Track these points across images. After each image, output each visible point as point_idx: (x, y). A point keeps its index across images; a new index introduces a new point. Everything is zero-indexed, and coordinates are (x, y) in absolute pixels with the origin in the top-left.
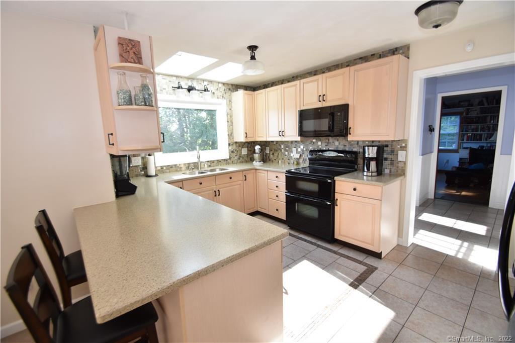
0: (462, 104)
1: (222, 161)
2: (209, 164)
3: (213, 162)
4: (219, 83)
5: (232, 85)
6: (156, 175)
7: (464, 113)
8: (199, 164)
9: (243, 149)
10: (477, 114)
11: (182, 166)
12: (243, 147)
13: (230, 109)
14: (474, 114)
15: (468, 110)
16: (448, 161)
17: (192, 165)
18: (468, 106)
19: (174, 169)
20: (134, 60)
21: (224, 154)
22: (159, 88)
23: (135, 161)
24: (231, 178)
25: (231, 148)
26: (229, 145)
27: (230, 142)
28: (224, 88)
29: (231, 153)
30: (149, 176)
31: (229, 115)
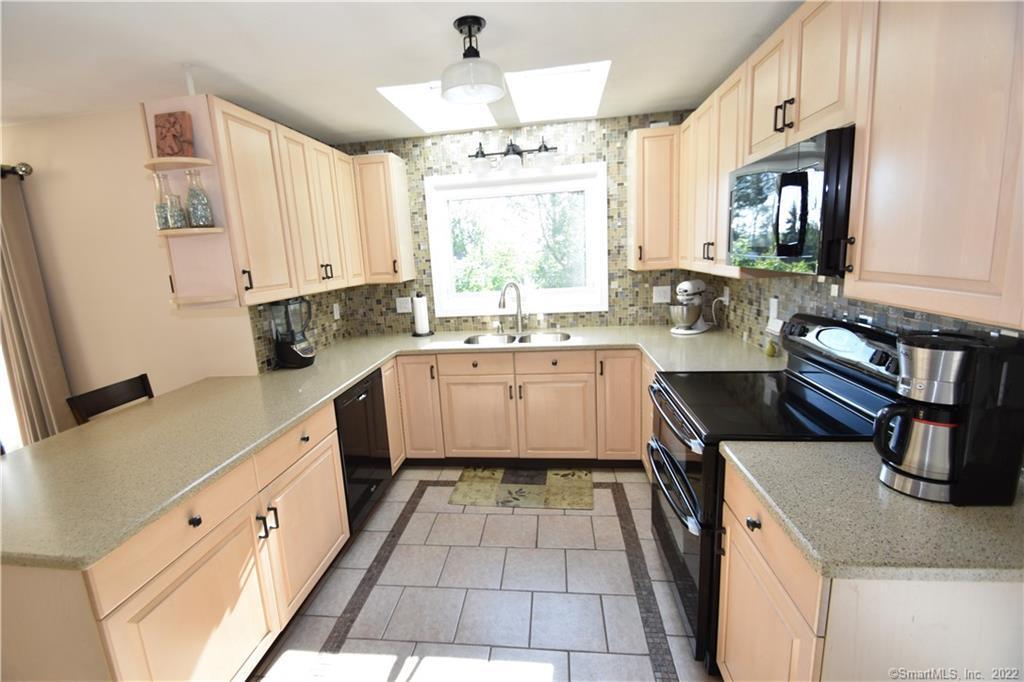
1: (587, 316)
2: (552, 321)
3: (563, 316)
4: (588, 121)
5: (630, 118)
6: (431, 333)
9: (655, 288)
12: (656, 284)
13: (621, 184)
17: (510, 319)
19: (470, 323)
20: (172, 150)
21: (595, 298)
22: (444, 164)
23: (402, 305)
24: (555, 364)
25: (615, 284)
26: (611, 278)
27: (615, 269)
28: (604, 131)
29: (614, 297)
30: (416, 335)
31: (615, 199)
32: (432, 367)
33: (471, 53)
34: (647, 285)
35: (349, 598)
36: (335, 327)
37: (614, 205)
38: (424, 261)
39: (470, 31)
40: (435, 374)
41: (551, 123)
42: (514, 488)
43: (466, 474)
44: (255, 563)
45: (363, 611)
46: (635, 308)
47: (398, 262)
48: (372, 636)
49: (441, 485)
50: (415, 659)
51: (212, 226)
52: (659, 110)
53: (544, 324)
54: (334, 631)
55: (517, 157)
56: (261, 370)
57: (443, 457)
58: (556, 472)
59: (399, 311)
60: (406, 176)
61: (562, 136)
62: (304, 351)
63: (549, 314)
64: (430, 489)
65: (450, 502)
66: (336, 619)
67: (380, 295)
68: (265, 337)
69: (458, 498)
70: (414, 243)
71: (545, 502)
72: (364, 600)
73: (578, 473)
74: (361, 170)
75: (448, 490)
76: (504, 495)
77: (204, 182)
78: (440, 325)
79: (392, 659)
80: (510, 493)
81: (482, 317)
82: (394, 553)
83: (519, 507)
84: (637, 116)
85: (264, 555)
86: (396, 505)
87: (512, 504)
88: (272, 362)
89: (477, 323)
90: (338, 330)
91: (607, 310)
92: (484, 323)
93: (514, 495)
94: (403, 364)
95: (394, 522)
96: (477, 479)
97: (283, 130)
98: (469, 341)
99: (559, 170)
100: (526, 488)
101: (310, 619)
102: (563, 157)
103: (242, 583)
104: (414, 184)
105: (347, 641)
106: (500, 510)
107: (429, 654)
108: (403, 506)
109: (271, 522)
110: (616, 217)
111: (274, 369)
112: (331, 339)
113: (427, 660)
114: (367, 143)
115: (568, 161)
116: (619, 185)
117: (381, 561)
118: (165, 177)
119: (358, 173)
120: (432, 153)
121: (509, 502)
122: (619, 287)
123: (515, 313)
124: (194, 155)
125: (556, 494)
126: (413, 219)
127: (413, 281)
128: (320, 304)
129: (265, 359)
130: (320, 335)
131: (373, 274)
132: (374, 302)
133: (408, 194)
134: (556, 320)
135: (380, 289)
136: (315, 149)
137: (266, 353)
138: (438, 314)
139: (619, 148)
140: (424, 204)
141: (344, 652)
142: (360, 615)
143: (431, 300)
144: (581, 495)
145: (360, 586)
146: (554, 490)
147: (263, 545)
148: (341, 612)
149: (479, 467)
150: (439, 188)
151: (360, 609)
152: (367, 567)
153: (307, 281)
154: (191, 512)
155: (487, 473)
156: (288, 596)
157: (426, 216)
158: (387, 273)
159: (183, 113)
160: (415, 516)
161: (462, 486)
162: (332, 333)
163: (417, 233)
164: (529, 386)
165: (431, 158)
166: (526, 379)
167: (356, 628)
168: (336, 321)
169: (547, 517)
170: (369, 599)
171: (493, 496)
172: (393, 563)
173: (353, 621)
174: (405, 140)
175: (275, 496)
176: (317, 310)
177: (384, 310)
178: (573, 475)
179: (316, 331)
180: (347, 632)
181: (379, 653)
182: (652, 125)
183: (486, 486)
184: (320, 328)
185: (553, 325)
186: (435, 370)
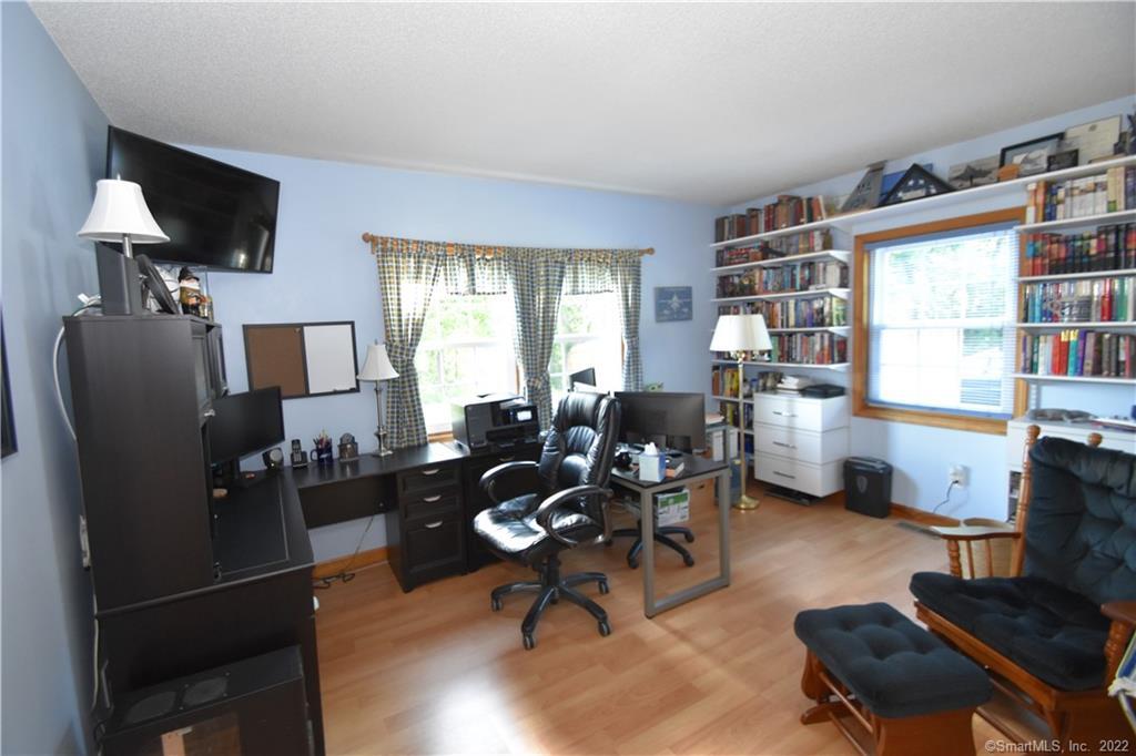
0: (1018, 159)
7: (1031, 213)
10: (1112, 206)
14: (1086, 210)
15: (1050, 188)
16: (966, 471)
18: (1053, 163)
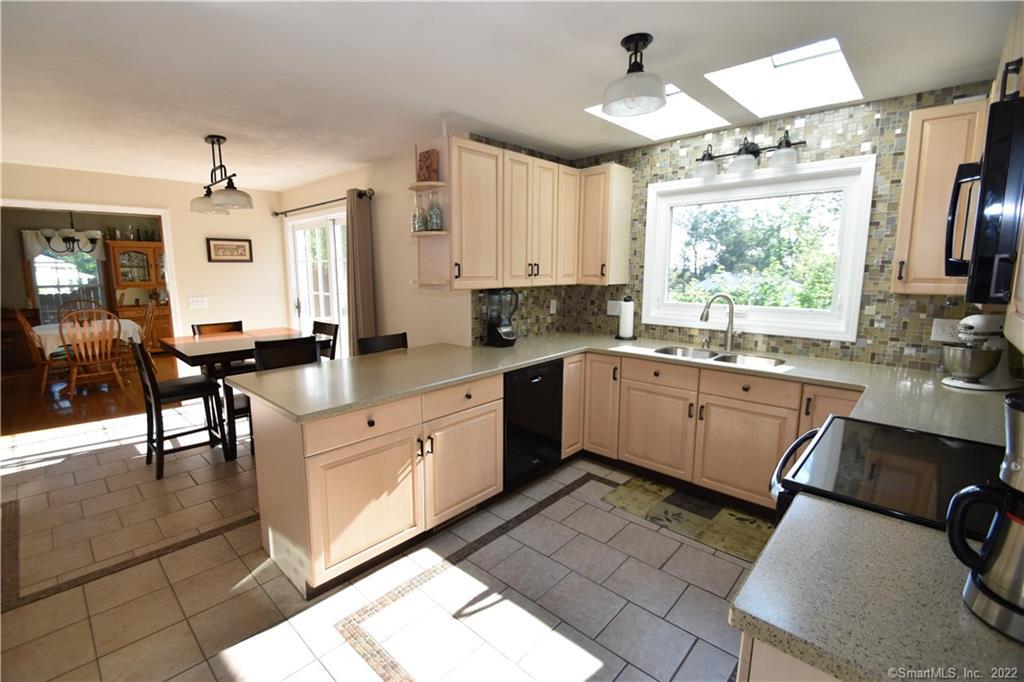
2: (773, 344)
3: (789, 341)
5: (920, 95)
6: (634, 338)
8: (729, 336)
9: (935, 321)
11: (696, 333)
12: (936, 316)
13: (895, 182)
17: (722, 335)
19: (676, 334)
20: (425, 176)
21: (839, 325)
22: (671, 170)
23: (612, 307)
24: (746, 389)
25: (870, 310)
26: (865, 301)
27: (872, 289)
28: (878, 116)
29: (865, 327)
30: (618, 338)
31: (885, 201)
32: (615, 369)
33: (636, 68)
34: (923, 316)
35: (483, 534)
36: (549, 320)
37: (882, 208)
38: (637, 266)
39: (636, 48)
40: (618, 376)
41: (802, 114)
42: (673, 509)
43: (634, 481)
44: (412, 471)
45: (487, 547)
46: (899, 344)
47: (607, 265)
48: (482, 566)
49: (604, 483)
50: (499, 597)
51: (440, 230)
52: (968, 80)
53: (762, 346)
54: (461, 550)
55: (751, 157)
56: (474, 344)
57: (615, 458)
58: (732, 512)
59: (609, 313)
60: (632, 184)
61: (816, 127)
62: (506, 334)
63: (770, 336)
64: (592, 483)
65: (603, 499)
66: (466, 544)
67: (594, 295)
68: (481, 318)
69: (611, 498)
70: (631, 248)
71: (699, 534)
72: (492, 540)
73: (759, 522)
74: (586, 182)
75: (608, 489)
76: (659, 512)
77: (441, 199)
78: (643, 332)
79: (484, 588)
80: (666, 513)
81: (690, 329)
82: (533, 518)
83: (666, 527)
84: (932, 92)
85: (420, 467)
86: (556, 484)
87: (661, 522)
88: (485, 339)
89: (683, 334)
90: (552, 323)
91: (853, 340)
92: (692, 336)
93: (669, 517)
94: (591, 361)
95: (547, 496)
96: (641, 489)
97: (510, 154)
98: (665, 351)
99: (807, 167)
100: (685, 514)
101: (452, 535)
102: (813, 152)
103: (400, 479)
104: (638, 191)
105: (465, 561)
106: (646, 523)
107: (512, 600)
108: (561, 487)
109: (427, 447)
110: (883, 223)
111: (485, 345)
112: (543, 330)
113: (507, 603)
114: (601, 156)
115: (820, 156)
116: (892, 182)
117: (519, 520)
118: (420, 196)
119: (583, 183)
120: (660, 161)
121: (661, 520)
122: (877, 313)
123: (725, 329)
124: (438, 180)
125: (717, 532)
126: (632, 225)
127: (625, 285)
128: (536, 298)
129: (478, 336)
130: (532, 325)
131: (584, 276)
132: (589, 302)
133: (631, 201)
134: (778, 345)
135: (595, 291)
136: (540, 167)
137: (480, 331)
138: (645, 321)
139: (898, 136)
140: (644, 211)
141: (459, 567)
142: (483, 549)
143: (639, 306)
144: (747, 544)
145: (494, 530)
146: (717, 528)
147: (419, 462)
148: (473, 540)
149: (650, 480)
150: (661, 195)
151: (485, 544)
152: (508, 519)
153: (512, 276)
154: (370, 416)
155: (655, 488)
156: (435, 508)
157: (645, 223)
158: (596, 276)
159: (433, 150)
160: (566, 498)
161: (622, 490)
162: (546, 325)
163: (635, 239)
164: (712, 408)
165: (658, 165)
166: (711, 400)
167: (475, 556)
168: (552, 315)
169: (691, 549)
170: (495, 542)
171: (647, 509)
172: (527, 525)
173: (476, 550)
174: (635, 150)
175: (437, 431)
176: (534, 303)
177: (596, 310)
178: (752, 523)
179: (529, 321)
180: (468, 555)
181: (479, 580)
182: (956, 101)
183: (644, 498)
184: (534, 319)
185: (775, 350)
186: (618, 372)
